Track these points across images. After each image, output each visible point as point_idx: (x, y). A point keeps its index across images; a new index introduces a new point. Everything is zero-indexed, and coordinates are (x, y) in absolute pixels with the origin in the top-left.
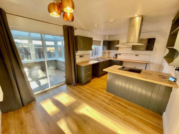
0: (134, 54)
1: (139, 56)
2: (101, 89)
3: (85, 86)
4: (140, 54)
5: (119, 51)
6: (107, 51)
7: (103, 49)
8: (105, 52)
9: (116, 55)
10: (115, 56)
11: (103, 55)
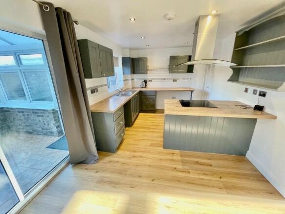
0: (171, 79)
1: (177, 80)
2: (151, 147)
3: (120, 152)
4: (178, 79)
5: (148, 75)
6: (129, 76)
7: (123, 74)
8: (126, 79)
9: (145, 82)
10: (144, 84)
11: (125, 85)
